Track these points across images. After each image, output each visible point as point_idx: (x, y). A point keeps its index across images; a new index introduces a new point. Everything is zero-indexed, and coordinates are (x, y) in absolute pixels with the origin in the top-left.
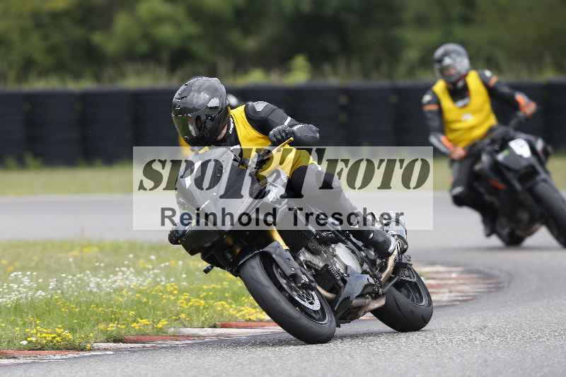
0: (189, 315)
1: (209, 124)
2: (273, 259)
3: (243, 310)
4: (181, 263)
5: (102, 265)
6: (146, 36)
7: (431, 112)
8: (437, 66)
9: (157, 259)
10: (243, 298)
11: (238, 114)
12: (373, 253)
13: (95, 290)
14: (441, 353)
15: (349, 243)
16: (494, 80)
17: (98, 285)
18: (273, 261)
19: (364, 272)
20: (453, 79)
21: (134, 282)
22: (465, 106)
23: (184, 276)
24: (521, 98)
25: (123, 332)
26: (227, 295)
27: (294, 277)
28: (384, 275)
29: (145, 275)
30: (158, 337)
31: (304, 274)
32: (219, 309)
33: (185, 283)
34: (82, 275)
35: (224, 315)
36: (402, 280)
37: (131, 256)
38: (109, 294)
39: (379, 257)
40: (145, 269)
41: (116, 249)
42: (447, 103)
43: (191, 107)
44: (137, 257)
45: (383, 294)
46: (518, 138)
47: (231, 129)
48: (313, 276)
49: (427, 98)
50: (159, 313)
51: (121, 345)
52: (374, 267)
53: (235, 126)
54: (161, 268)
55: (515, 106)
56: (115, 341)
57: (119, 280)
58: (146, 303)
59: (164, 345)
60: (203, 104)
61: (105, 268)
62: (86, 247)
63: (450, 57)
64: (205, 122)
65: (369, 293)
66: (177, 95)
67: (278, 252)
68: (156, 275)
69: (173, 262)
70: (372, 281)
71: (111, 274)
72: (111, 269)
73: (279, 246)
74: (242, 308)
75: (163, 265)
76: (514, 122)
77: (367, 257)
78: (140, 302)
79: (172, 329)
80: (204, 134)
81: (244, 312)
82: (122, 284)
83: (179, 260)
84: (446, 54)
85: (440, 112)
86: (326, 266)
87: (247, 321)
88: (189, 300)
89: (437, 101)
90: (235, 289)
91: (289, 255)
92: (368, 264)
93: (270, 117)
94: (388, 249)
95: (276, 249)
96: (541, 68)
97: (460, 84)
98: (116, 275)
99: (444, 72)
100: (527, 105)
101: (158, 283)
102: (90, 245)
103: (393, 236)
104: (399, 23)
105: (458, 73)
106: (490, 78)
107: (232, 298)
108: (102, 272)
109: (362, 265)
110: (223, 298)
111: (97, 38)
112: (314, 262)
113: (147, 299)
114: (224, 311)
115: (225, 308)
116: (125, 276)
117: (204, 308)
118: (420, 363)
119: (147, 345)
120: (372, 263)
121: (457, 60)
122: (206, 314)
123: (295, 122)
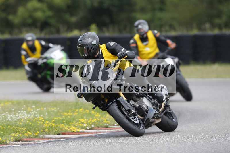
0: (49, 130)
1: (92, 51)
2: (121, 103)
3: (70, 128)
4: (45, 109)
5: (13, 109)
6: (31, 17)
7: (134, 47)
8: (136, 29)
9: (35, 107)
10: (71, 123)
11: (103, 47)
12: (156, 101)
13: (10, 120)
14: (151, 145)
15: (148, 97)
16: (158, 34)
17: (11, 118)
18: (121, 104)
19: (154, 109)
20: (142, 34)
21: (26, 116)
22: (147, 45)
23: (47, 114)
24: (169, 42)
25: (22, 137)
26: (64, 122)
27: (129, 111)
28: (161, 110)
29: (31, 114)
30: (36, 139)
31: (133, 109)
32: (61, 127)
33: (47, 117)
34: (5, 114)
35: (63, 129)
36: (167, 112)
37: (25, 106)
38: (16, 121)
39: (158, 103)
40: (30, 111)
41: (19, 103)
42: (139, 43)
43: (85, 44)
44: (27, 107)
45: (161, 117)
46: (168, 57)
47: (100, 53)
48: (136, 110)
49: (132, 41)
50: (36, 129)
51: (21, 142)
52: (157, 106)
53: (102, 51)
54: (37, 111)
55: (167, 45)
56: (18, 141)
57: (20, 115)
58: (31, 125)
59: (39, 142)
60: (90, 43)
61: (14, 111)
62: (7, 102)
63: (141, 25)
64: (91, 50)
65: (156, 117)
66: (79, 39)
67: (122, 101)
68: (35, 114)
69: (42, 108)
70: (157, 112)
71: (17, 113)
72: (16, 111)
73: (123, 98)
74: (70, 127)
75: (38, 110)
76: (166, 51)
77: (154, 103)
78: (28, 125)
79: (42, 136)
80: (90, 54)
81: (71, 129)
82: (21, 117)
83: (44, 107)
84: (139, 24)
85: (137, 47)
86: (140, 106)
87: (72, 132)
88: (48, 124)
89: (135, 42)
90: (68, 119)
91: (126, 102)
92: (155, 105)
93: (116, 48)
94: (163, 99)
95: (122, 100)
96: (192, 29)
97: (145, 36)
98: (19, 113)
99: (138, 31)
100: (172, 45)
101: (36, 117)
102: (8, 101)
103: (164, 94)
104: (133, 11)
105: (144, 31)
106: (157, 34)
107: (66, 123)
108: (13, 112)
109: (153, 106)
110: (63, 123)
111: (11, 17)
112: (135, 105)
113: (32, 123)
114: (63, 128)
115: (63, 127)
116: (22, 114)
117: (55, 127)
118: (143, 149)
119: (32, 142)
120: (156, 105)
121: (144, 26)
122: (56, 129)
123: (126, 50)
